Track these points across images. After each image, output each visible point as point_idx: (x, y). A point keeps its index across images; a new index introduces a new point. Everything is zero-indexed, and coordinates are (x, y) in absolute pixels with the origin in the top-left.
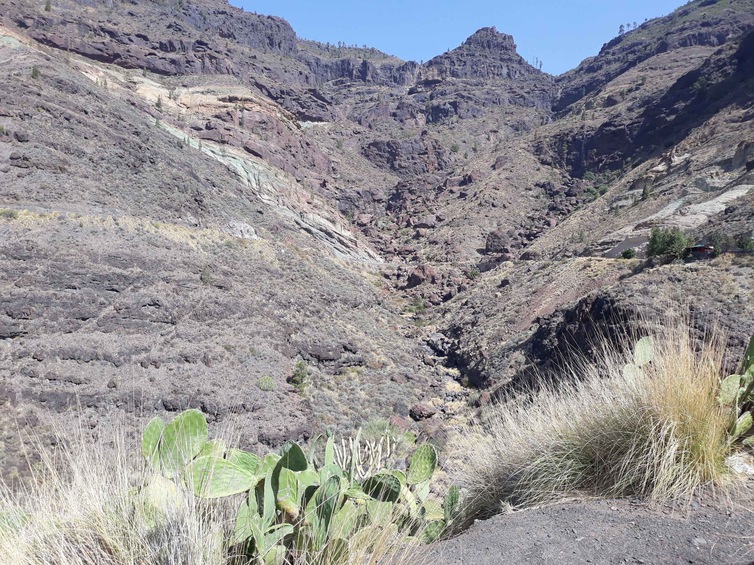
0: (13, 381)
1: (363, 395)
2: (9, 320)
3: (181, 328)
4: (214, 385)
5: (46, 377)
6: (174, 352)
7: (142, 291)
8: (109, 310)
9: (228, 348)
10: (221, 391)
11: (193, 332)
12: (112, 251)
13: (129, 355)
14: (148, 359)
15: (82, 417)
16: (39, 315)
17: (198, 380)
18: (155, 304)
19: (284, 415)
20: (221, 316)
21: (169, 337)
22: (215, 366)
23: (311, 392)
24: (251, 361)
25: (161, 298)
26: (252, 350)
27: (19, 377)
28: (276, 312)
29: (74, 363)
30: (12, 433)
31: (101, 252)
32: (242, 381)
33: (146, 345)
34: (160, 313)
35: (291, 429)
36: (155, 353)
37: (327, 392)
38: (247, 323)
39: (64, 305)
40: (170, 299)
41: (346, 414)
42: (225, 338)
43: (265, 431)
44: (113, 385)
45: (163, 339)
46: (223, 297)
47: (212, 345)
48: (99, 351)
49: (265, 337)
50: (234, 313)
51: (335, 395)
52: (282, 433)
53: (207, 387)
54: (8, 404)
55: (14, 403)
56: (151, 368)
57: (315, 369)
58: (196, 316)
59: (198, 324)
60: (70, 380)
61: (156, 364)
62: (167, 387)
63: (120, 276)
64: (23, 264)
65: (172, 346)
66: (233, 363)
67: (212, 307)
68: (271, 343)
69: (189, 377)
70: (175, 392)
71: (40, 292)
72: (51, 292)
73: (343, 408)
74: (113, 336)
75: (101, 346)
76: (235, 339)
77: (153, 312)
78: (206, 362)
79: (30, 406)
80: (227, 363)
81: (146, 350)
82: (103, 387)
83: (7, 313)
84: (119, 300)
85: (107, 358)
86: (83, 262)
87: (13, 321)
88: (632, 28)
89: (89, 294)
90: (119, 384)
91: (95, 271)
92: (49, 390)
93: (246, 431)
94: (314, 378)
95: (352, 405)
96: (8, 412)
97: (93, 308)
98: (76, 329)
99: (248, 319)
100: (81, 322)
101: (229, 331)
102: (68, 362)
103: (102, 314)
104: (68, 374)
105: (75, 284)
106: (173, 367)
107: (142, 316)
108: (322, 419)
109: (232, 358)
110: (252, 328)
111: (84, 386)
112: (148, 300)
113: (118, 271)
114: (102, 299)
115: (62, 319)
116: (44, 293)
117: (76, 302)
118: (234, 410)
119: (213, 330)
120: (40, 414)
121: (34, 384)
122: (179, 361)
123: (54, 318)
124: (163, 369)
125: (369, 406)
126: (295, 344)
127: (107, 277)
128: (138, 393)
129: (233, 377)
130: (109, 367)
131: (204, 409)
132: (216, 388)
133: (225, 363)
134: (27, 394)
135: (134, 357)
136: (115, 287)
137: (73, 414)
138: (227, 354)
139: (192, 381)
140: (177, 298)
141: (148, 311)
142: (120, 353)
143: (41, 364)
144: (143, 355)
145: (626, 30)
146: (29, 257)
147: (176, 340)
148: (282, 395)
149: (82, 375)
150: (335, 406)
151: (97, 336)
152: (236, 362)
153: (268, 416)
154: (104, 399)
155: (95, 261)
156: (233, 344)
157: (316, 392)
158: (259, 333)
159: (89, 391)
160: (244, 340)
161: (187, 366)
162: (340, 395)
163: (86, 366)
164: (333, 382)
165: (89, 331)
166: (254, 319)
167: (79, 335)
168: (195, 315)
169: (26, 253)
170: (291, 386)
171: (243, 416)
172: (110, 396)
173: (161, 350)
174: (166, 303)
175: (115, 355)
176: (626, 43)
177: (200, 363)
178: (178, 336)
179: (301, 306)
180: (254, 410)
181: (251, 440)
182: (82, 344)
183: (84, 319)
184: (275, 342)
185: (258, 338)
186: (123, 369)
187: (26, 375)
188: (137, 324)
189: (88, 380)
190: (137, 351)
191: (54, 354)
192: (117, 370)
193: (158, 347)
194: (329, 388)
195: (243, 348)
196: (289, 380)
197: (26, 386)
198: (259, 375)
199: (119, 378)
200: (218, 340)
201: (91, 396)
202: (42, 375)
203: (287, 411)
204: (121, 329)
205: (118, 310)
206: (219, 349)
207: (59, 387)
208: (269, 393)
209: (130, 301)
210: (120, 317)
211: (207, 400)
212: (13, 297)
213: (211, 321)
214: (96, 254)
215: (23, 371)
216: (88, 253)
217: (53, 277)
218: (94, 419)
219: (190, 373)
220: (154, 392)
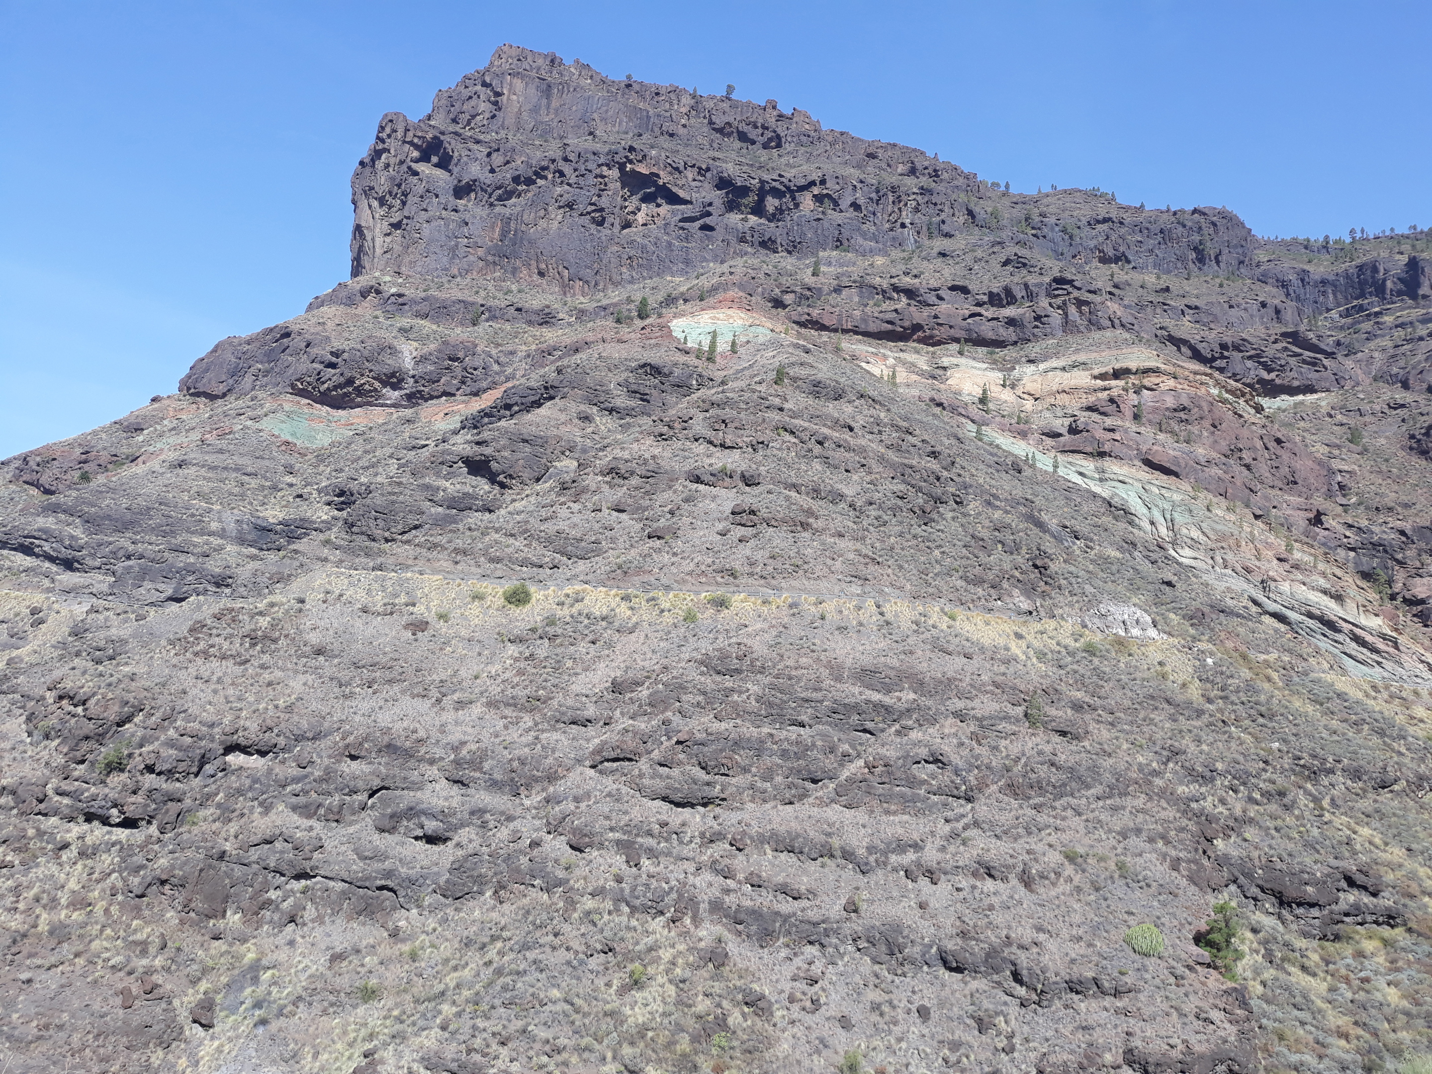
0: (698, 881)
1: (1393, 996)
2: (702, 775)
3: (982, 809)
4: (1040, 929)
5: (747, 880)
6: (967, 856)
7: (915, 735)
8: (856, 767)
9: (1071, 858)
10: (1051, 945)
11: (1005, 819)
12: (867, 661)
13: (885, 853)
14: (919, 865)
15: (798, 961)
16: (745, 770)
17: (1008, 916)
18: (937, 760)
19: (1182, 1015)
20: (1060, 791)
21: (960, 825)
22: (1044, 891)
23: (1257, 972)
24: (1118, 888)
25: (947, 749)
26: (1121, 866)
27: (707, 876)
28: (1182, 790)
29: (792, 859)
30: (688, 974)
31: (849, 662)
32: (1095, 929)
33: (916, 837)
34: (945, 778)
35: (1198, 1048)
36: (931, 855)
37: (1298, 978)
38: (1115, 809)
39: (784, 754)
40: (965, 752)
41: (1346, 1037)
42: (1065, 837)
43: (1137, 1042)
44: (852, 908)
45: (947, 828)
46: (1067, 753)
47: (1039, 847)
48: (835, 842)
49: (1151, 840)
50: (1088, 787)
51: (1318, 986)
52: (1176, 1054)
53: (1025, 933)
54: (687, 921)
55: (696, 921)
56: (923, 882)
57: (1268, 922)
58: (1012, 789)
59: (1015, 804)
60: (784, 890)
61: (932, 875)
62: (949, 924)
63: (878, 707)
64: (728, 682)
65: (964, 843)
66: (1079, 889)
67: (1043, 771)
68: (1164, 856)
69: (991, 908)
70: (963, 934)
71: (749, 730)
72: (766, 730)
73: (1335, 1019)
74: (861, 815)
75: (839, 833)
76: (1087, 841)
77: (933, 776)
78: (1027, 881)
79: (718, 929)
80: (1068, 888)
81: (917, 847)
82: (835, 910)
83: (700, 764)
84: (874, 748)
85: (848, 855)
86: (819, 680)
87: (707, 778)
89: (824, 736)
90: (863, 906)
91: (838, 695)
92: (748, 903)
93: (1099, 1036)
94: (1265, 942)
95: (1363, 1017)
96: (685, 934)
97: (830, 763)
98: (802, 797)
99: (1116, 801)
100: (809, 785)
101: (1076, 822)
102: (783, 856)
103: (845, 774)
104: (780, 879)
105: (804, 718)
106: (963, 884)
107: (913, 782)
108: (1281, 1038)
109: (1077, 879)
110: (1124, 820)
111: (804, 903)
112: (923, 752)
113: (876, 697)
114: (846, 747)
115: (779, 779)
116: (754, 732)
117: (803, 749)
118: (1075, 987)
119: (1043, 818)
120: (733, 946)
121: (727, 891)
122: (975, 874)
123: (768, 776)
124: (944, 887)
125: (1407, 1026)
126: (1222, 861)
127: (855, 708)
128: (897, 928)
129: (1077, 918)
130: (849, 872)
131: (1017, 977)
132: (1042, 937)
133: (1063, 887)
134: (716, 907)
135: (893, 858)
136: (869, 725)
137: (784, 953)
138: (1069, 870)
139: (998, 918)
140: (978, 750)
141: (923, 772)
142: (871, 849)
143: (741, 856)
144: (910, 857)
146: (738, 671)
147: (972, 832)
148: (1180, 970)
149: (803, 883)
150: (1316, 1013)
151: (835, 813)
152: (1087, 887)
153: (1147, 1011)
154: (836, 932)
155: (839, 679)
156: (1081, 850)
157: (1269, 973)
158: (1138, 831)
159: (813, 915)
160: (1106, 843)
161: (989, 885)
162: (1332, 989)
163: (812, 866)
164: (1315, 957)
165: (822, 803)
166: (1129, 802)
167: (806, 809)
168: (1010, 786)
169: (735, 664)
170: (1205, 954)
171: (1094, 1004)
172: (848, 928)
173: (943, 849)
174: (956, 760)
175: (861, 852)
177: (1014, 881)
178: (976, 824)
179: (1241, 779)
180: (1117, 993)
181: (1108, 1058)
182: (807, 825)
183: (815, 781)
184: (1174, 853)
185: (1134, 842)
186: (873, 878)
187: (718, 872)
188: (902, 796)
189: (812, 893)
190: (901, 847)
191: (762, 840)
192: (862, 880)
193: (939, 842)
194: (1303, 968)
195: (1102, 859)
196: (1199, 939)
197: (715, 892)
198: (1131, 921)
199: (865, 895)
200: (1052, 839)
201: (816, 924)
202: (741, 876)
203: (1189, 1007)
204: (875, 803)
205: (871, 767)
206: (1054, 858)
207: (765, 900)
208: (1151, 963)
209: (890, 754)
210: (874, 780)
211: (1023, 959)
212: (713, 737)
213: (1038, 800)
214: (841, 667)
215: (714, 867)
216: (829, 666)
217: (770, 705)
218: (817, 969)
219: (995, 900)
220: (926, 930)
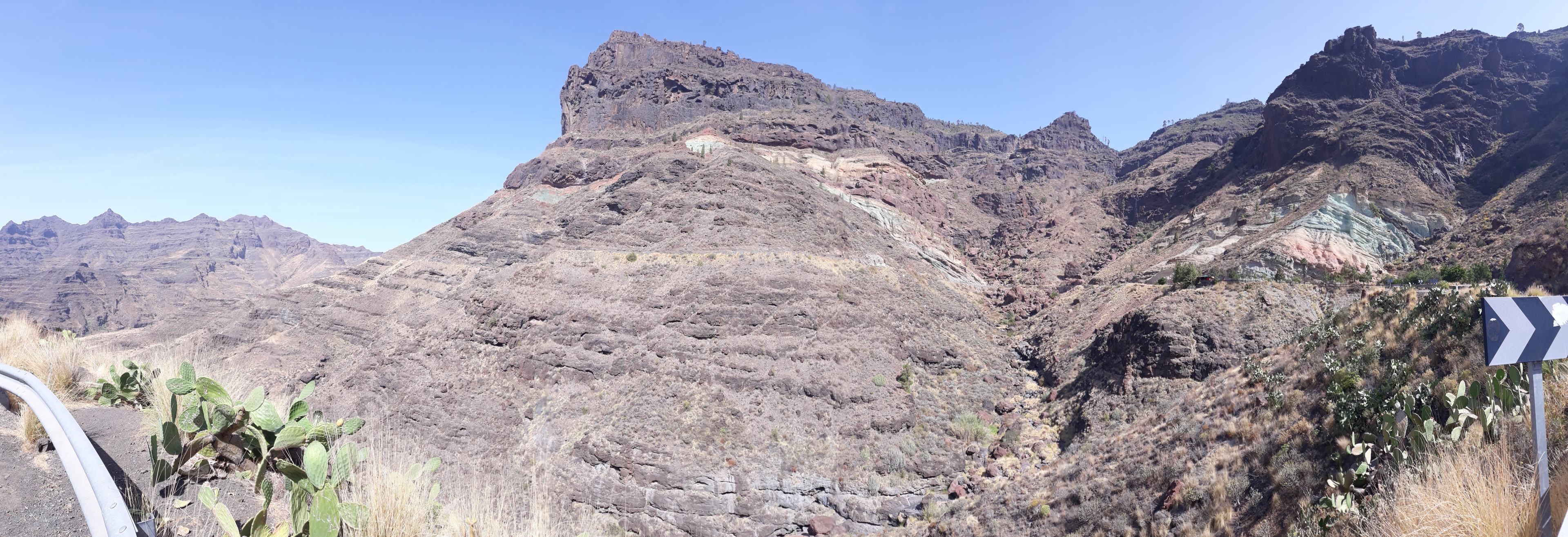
0: (710, 368)
1: (959, 392)
2: (709, 326)
3: (820, 333)
4: (841, 379)
5: (730, 366)
6: (814, 351)
7: (795, 304)
8: (770, 319)
9: (853, 351)
10: (845, 384)
11: (829, 336)
12: (773, 277)
13: (783, 352)
14: (796, 355)
15: (752, 396)
16: (726, 323)
17: (830, 373)
18: (803, 314)
19: (892, 407)
20: (850, 325)
21: (811, 339)
22: (843, 364)
23: (916, 389)
24: (870, 361)
25: (808, 310)
26: (871, 353)
27: (713, 365)
28: (893, 323)
29: (747, 356)
30: (708, 404)
31: (766, 277)
32: (862, 377)
33: (795, 344)
34: (806, 321)
35: (897, 419)
36: (801, 351)
37: (930, 389)
38: (870, 331)
39: (741, 316)
40: (814, 311)
41: (944, 408)
42: (851, 343)
43: (876, 419)
44: (771, 374)
45: (807, 340)
46: (852, 311)
47: (842, 347)
48: (764, 349)
49: (882, 342)
50: (860, 323)
51: (936, 391)
52: (889, 422)
53: (835, 380)
54: (706, 383)
55: (710, 383)
56: (798, 362)
57: (921, 370)
58: (832, 325)
59: (833, 330)
60: (745, 369)
61: (801, 359)
62: (808, 378)
63: (777, 294)
64: (717, 289)
65: (813, 346)
66: (856, 363)
67: (844, 317)
68: (887, 348)
69: (823, 371)
70: (812, 382)
71: (727, 307)
72: (733, 307)
73: (942, 403)
74: (772, 338)
75: (765, 345)
76: (859, 344)
77: (802, 320)
78: (837, 360)
79: (720, 386)
80: (852, 362)
81: (795, 348)
82: (765, 375)
83: (708, 322)
84: (777, 311)
85: (769, 353)
86: (754, 285)
87: (711, 327)
88: (1171, 124)
89: (757, 307)
90: (776, 373)
91: (762, 291)
92: (731, 375)
93: (862, 418)
94: (919, 378)
95: (950, 401)
96: (706, 389)
97: (760, 318)
98: (749, 332)
99: (870, 328)
100: (752, 327)
101: (855, 337)
102: (743, 356)
103: (766, 322)
104: (743, 365)
105: (748, 301)
106: (813, 362)
107: (794, 323)
108: (924, 411)
109: (855, 359)
110: (873, 335)
111: (753, 373)
112: (798, 311)
113: (776, 291)
114: (766, 311)
115: (740, 326)
116: (729, 308)
117: (749, 313)
118: (853, 400)
119: (843, 335)
120: (726, 393)
121: (722, 371)
122: (817, 358)
123: (735, 325)
124: (806, 363)
125: (963, 402)
126: (906, 349)
127: (769, 296)
128: (789, 380)
129: (855, 374)
130: (770, 361)
131: (832, 397)
132: (842, 382)
133: (850, 362)
134: (718, 377)
135: (786, 354)
136: (774, 302)
137: (746, 393)
138: (852, 355)
139: (825, 374)
140: (819, 310)
141: (798, 319)
142: (777, 350)
143: (726, 357)
144: (793, 352)
145: (1168, 124)
146: (721, 284)
147: (817, 342)
148: (892, 390)
149: (752, 366)
150: (935, 401)
151: (763, 337)
152: (859, 362)
153: (879, 407)
154: (766, 384)
155: (762, 284)
156: (857, 348)
157: (921, 388)
158: (878, 339)
159: (757, 378)
160: (866, 345)
161: (823, 362)
162: (941, 392)
163: (755, 359)
164: (936, 381)
165: (757, 334)
166: (875, 328)
167: (750, 336)
168: (831, 323)
169: (719, 281)
170: (899, 383)
171: (861, 406)
172: (770, 382)
173: (805, 349)
174: (811, 314)
175: (774, 352)
176: (1167, 133)
177: (832, 360)
178: (818, 339)
179: (913, 318)
180: (869, 401)
182: (752, 342)
183: (754, 325)
184: (890, 347)
185: (877, 343)
186: (778, 361)
187: (718, 364)
188: (790, 328)
189: (756, 369)
190: (790, 348)
191: (735, 350)
192: (775, 363)
193: (804, 346)
194: (932, 386)
195: (865, 351)
196: (898, 378)
197: (717, 372)
198: (875, 373)
199: (776, 368)
200: (846, 343)
201: (758, 381)
202: (727, 365)
203: (894, 404)
204: (778, 332)
205: (776, 319)
206: (847, 351)
207: (737, 374)
208: (881, 388)
209: (784, 313)
210: (777, 323)
211: (835, 390)
212: (712, 311)
213: (841, 329)
214: (762, 280)
215: (716, 362)
216: (757, 279)
217: (735, 297)
218: (760, 399)
219: (824, 368)
220: (799, 380)
